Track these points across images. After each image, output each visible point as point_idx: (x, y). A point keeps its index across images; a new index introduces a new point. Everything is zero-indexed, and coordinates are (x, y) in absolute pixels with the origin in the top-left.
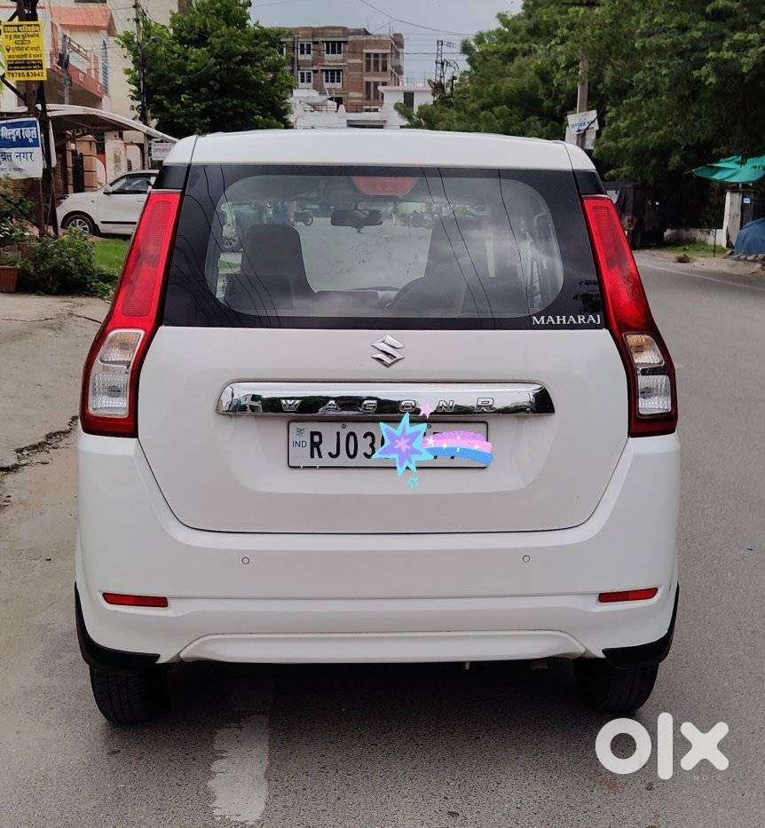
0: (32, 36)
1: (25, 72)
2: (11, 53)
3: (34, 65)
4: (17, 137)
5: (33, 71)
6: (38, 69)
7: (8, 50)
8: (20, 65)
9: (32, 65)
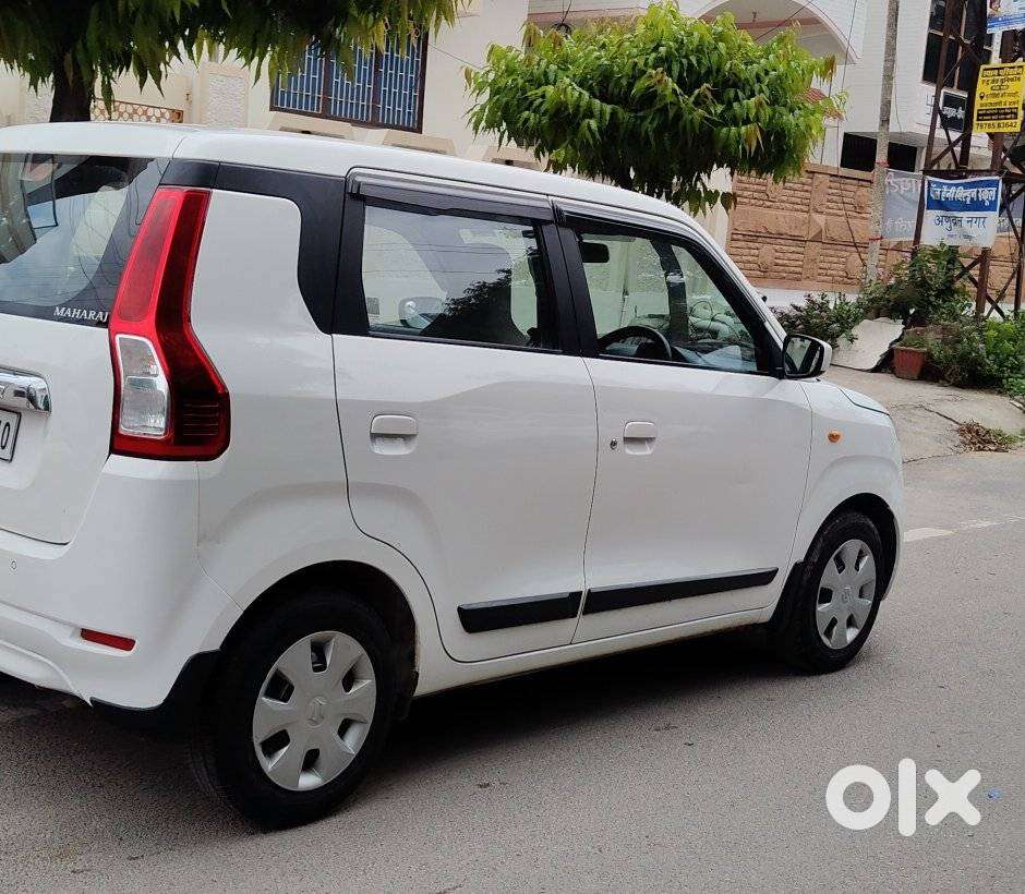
0: (1012, 80)
1: (996, 122)
2: (984, 101)
3: (1008, 114)
4: (972, 199)
5: (1005, 121)
6: (1011, 118)
7: (982, 97)
8: (991, 115)
9: (1005, 114)
